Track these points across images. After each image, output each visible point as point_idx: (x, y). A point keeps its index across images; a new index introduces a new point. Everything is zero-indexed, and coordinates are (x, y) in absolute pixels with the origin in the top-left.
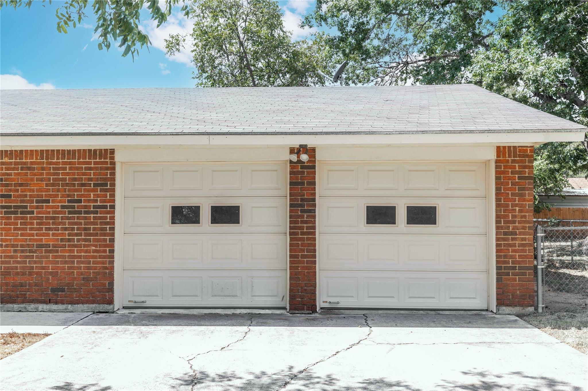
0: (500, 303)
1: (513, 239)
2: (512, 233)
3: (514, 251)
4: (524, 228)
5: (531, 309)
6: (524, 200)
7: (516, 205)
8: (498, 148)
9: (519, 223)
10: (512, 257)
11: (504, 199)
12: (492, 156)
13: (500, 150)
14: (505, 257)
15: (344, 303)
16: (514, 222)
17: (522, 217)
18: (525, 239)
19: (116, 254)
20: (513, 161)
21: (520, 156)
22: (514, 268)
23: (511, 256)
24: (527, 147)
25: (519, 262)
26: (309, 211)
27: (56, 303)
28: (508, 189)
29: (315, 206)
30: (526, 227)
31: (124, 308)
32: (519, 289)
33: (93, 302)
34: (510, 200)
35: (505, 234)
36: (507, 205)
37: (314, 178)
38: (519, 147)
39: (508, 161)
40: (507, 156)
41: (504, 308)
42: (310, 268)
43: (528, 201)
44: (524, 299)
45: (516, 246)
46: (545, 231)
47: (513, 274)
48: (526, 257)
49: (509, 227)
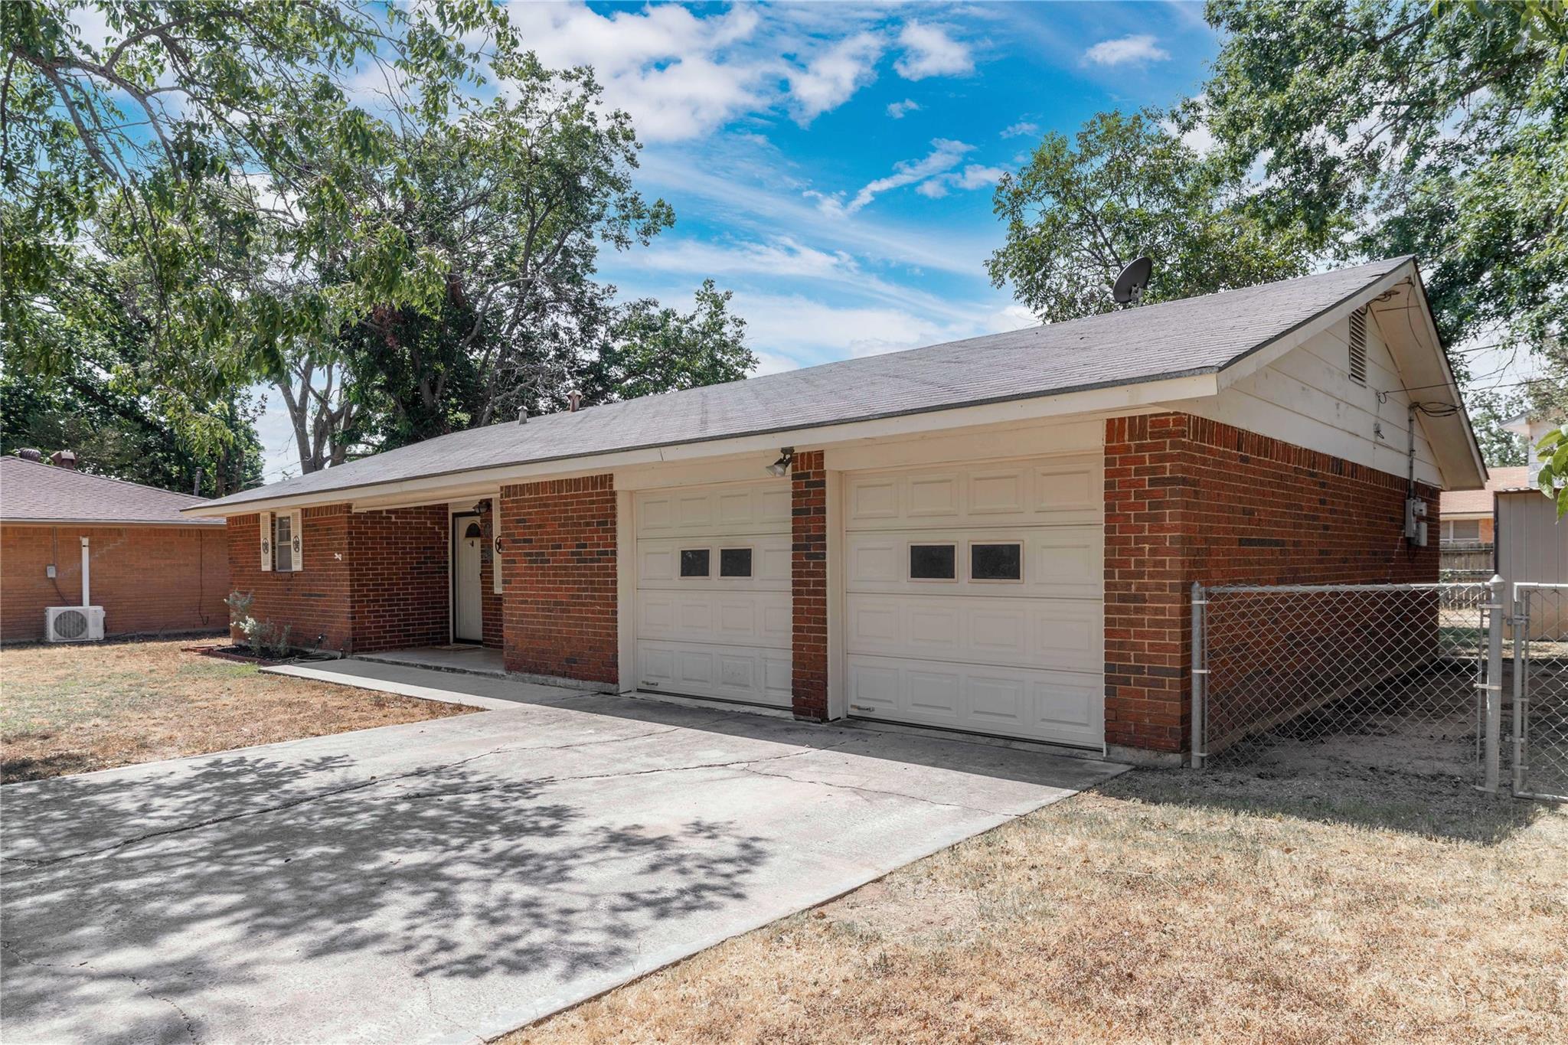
0: (1111, 738)
1: (1137, 610)
2: (1135, 598)
3: (1139, 635)
4: (1161, 587)
5: (1176, 758)
6: (1162, 529)
7: (1145, 540)
8: (1110, 422)
9: (1151, 576)
10: (1134, 647)
11: (1121, 527)
12: (1096, 440)
13: (1115, 428)
14: (1121, 645)
15: (881, 711)
16: (1141, 575)
17: (1156, 564)
18: (1162, 611)
19: (619, 616)
20: (1140, 448)
21: (1153, 435)
22: (1139, 670)
23: (1134, 645)
24: (1168, 414)
25: (1150, 659)
26: (816, 556)
27: (570, 677)
28: (1130, 507)
29: (824, 547)
30: (1165, 585)
31: (639, 691)
32: (1149, 715)
33: (599, 679)
34: (1132, 529)
35: (1123, 599)
36: (1127, 541)
37: (823, 501)
38: (1152, 416)
39: (1129, 448)
40: (1126, 437)
41: (1120, 749)
42: (817, 649)
43: (1169, 530)
44: (1160, 736)
45: (1143, 625)
46: (1209, 595)
47: (1138, 682)
48: (1164, 648)
49: (1130, 584)
